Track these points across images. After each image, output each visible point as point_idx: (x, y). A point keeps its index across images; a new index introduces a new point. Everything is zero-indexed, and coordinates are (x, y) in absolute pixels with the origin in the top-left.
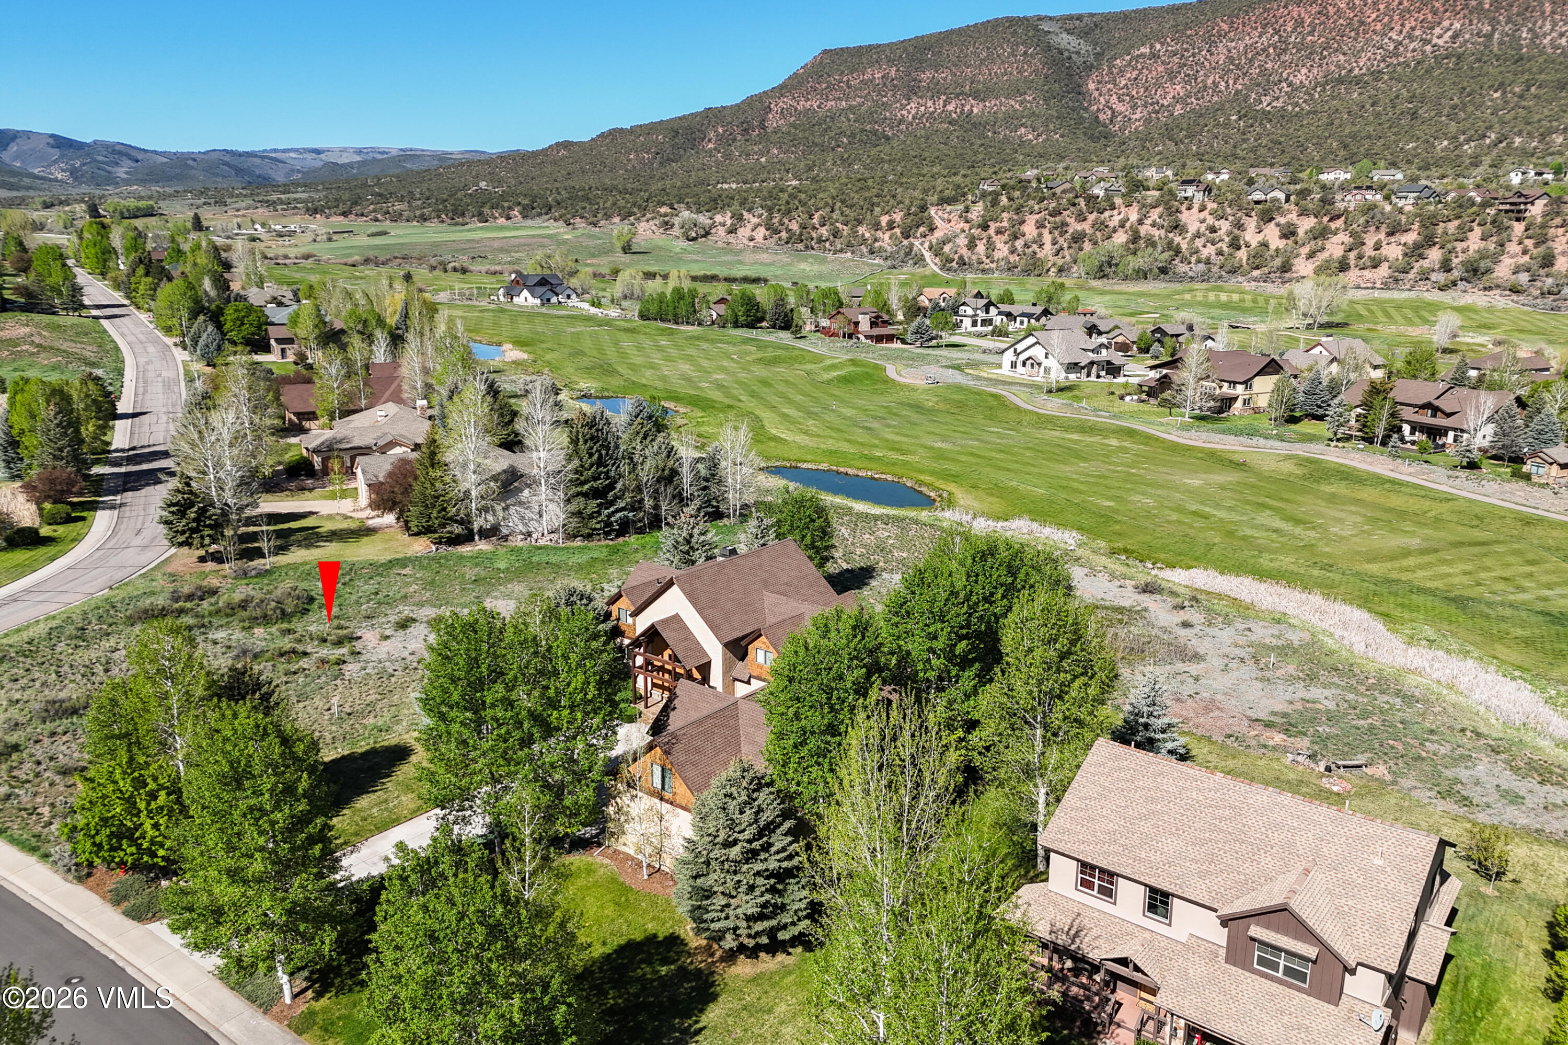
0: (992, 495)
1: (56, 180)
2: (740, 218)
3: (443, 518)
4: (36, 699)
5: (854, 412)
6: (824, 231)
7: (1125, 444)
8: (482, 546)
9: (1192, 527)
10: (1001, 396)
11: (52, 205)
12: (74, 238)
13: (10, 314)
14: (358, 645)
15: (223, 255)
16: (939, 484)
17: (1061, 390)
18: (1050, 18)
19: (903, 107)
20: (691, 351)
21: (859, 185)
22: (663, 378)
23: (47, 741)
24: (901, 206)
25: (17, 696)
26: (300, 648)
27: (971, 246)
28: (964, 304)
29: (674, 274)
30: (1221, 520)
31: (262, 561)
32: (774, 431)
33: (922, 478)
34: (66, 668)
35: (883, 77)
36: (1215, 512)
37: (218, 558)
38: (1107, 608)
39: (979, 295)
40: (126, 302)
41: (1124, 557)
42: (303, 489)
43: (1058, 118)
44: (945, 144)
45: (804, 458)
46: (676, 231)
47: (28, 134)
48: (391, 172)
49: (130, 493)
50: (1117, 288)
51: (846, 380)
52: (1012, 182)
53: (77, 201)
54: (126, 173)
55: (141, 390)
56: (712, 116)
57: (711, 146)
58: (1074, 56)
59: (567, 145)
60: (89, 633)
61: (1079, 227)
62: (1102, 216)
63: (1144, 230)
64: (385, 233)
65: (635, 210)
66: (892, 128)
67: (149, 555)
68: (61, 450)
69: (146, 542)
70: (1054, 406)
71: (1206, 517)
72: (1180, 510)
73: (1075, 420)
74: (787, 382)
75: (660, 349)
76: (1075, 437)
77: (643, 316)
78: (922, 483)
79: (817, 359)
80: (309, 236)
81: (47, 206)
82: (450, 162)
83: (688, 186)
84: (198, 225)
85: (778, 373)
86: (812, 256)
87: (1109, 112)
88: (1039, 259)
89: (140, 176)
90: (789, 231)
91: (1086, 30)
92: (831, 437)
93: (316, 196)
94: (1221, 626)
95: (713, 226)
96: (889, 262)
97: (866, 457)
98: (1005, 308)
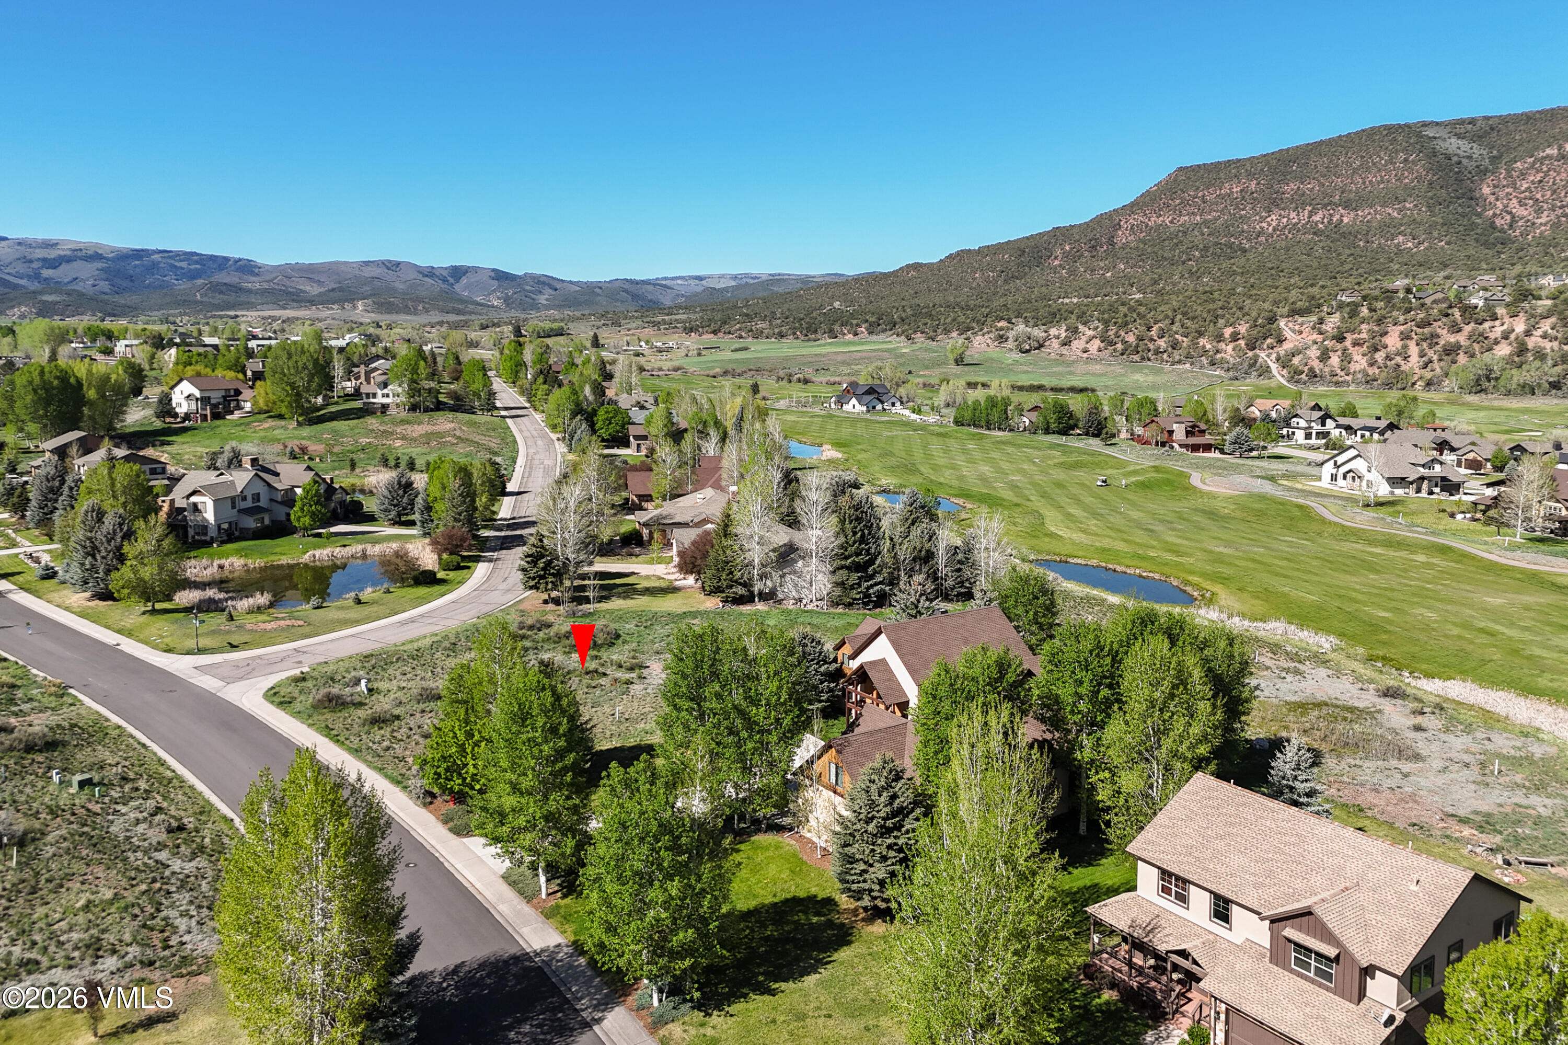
0: (1258, 598)
1: (493, 306)
2: (1075, 331)
3: (731, 580)
4: (415, 686)
5: (1142, 515)
6: (1162, 343)
7: (1435, 561)
8: (760, 606)
9: (1472, 643)
10: (1308, 507)
11: (487, 327)
12: (497, 353)
13: (442, 413)
14: (645, 672)
15: (608, 367)
16: (1207, 585)
17: (1381, 504)
18: (1437, 124)
19: (1262, 219)
20: (997, 455)
21: (1204, 297)
22: (961, 478)
23: (418, 715)
24: (1247, 318)
25: (404, 685)
26: (601, 670)
27: (1324, 357)
28: (1296, 416)
29: (995, 384)
30: (1510, 638)
31: (588, 606)
32: (1052, 529)
33: (1190, 578)
34: (439, 669)
35: (1241, 191)
36: (1506, 631)
37: (557, 602)
38: (1337, 706)
39: (1317, 407)
40: (527, 405)
41: (1380, 665)
42: (631, 555)
43: (1443, 224)
44: (1308, 255)
45: (1075, 553)
46: (1011, 344)
47: (476, 269)
48: (760, 294)
49: (504, 552)
50: (1496, 403)
51: (1144, 486)
52: (1377, 292)
53: (506, 324)
54: (547, 300)
55: (526, 475)
56: (1059, 234)
57: (1056, 263)
58: (1465, 161)
59: (916, 266)
60: (458, 647)
61: (1452, 339)
62: (1481, 327)
63: (1531, 342)
64: (746, 349)
65: (974, 325)
66: (1249, 240)
67: (509, 596)
68: (460, 514)
69: (508, 587)
70: (1363, 520)
71: (1492, 634)
72: (1466, 626)
73: (1383, 534)
74: (1082, 485)
75: (965, 451)
76: (1378, 550)
77: (958, 422)
78: (1187, 583)
79: (1121, 464)
80: (682, 352)
81: (484, 327)
82: (810, 285)
83: (1030, 302)
84: (596, 343)
85: (1076, 476)
86: (1147, 367)
87: (1508, 217)
88: (1402, 372)
89: (557, 302)
90: (1124, 342)
91: (1480, 133)
92: (1109, 537)
93: (693, 317)
94: (1459, 733)
95: (1048, 338)
96: (1231, 374)
97: (1139, 557)
98: (1343, 421)
